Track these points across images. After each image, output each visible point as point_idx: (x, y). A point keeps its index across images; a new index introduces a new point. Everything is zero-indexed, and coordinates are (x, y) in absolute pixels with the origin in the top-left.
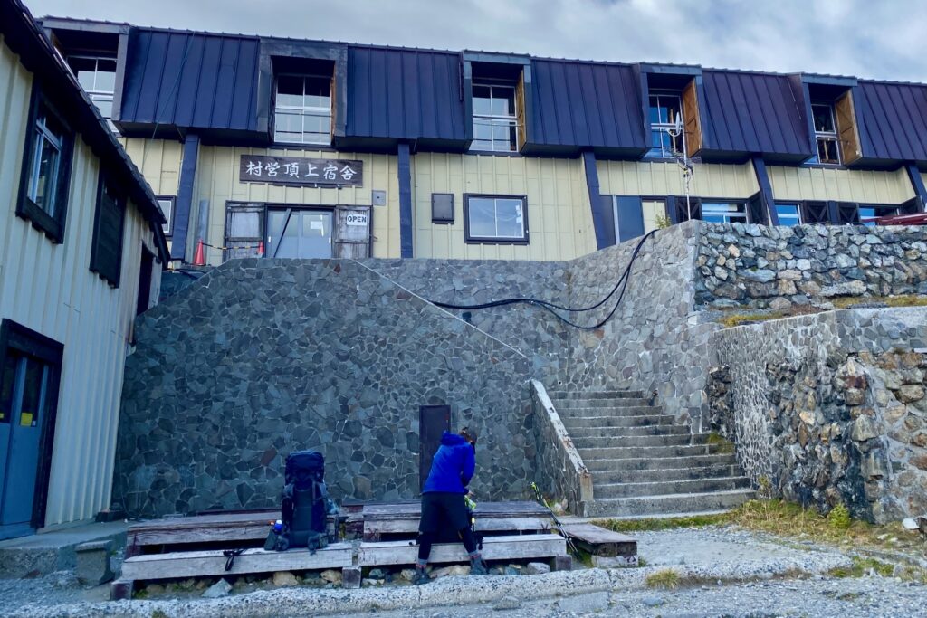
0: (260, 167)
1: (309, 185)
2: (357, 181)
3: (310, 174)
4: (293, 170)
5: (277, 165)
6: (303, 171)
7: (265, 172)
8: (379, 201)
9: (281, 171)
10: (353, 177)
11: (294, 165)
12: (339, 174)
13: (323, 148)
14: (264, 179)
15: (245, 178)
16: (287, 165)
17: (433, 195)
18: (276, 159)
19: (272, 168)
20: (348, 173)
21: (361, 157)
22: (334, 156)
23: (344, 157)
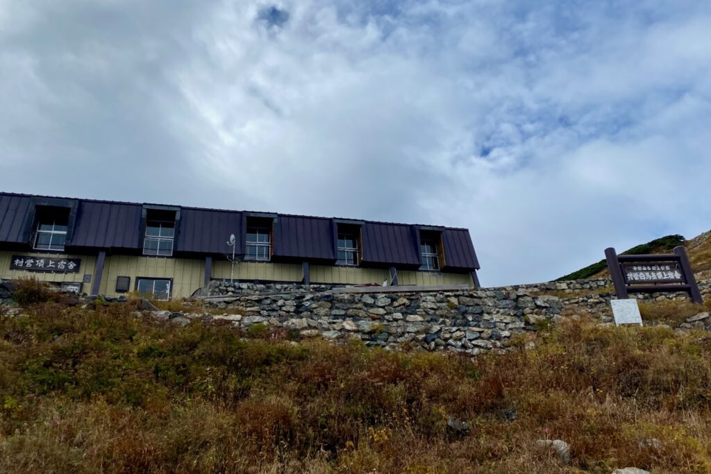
0: (22, 262)
1: (49, 272)
2: (76, 270)
3: (50, 266)
4: (41, 263)
5: (32, 261)
6: (46, 264)
7: (25, 264)
8: (87, 281)
9: (34, 264)
10: (75, 267)
11: (42, 261)
12: (66, 266)
13: (60, 253)
14: (23, 268)
15: (13, 267)
16: (37, 261)
17: (118, 277)
18: (32, 258)
19: (29, 263)
20: (72, 266)
21: (80, 257)
22: (65, 256)
23: (70, 257)
